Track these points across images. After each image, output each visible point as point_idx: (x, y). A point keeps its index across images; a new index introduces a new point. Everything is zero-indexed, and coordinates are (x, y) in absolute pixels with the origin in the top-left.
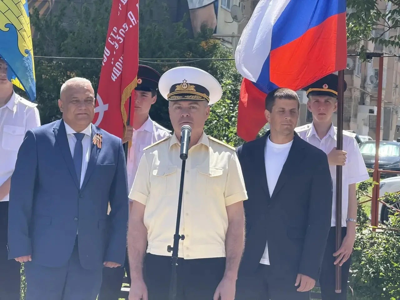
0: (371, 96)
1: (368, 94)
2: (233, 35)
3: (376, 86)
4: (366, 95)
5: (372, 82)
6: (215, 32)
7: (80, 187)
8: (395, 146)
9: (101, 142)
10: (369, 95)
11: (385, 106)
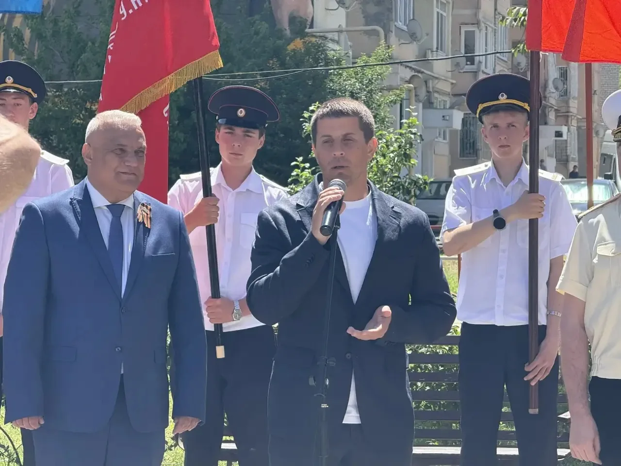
0: (556, 110)
1: (551, 107)
2: (340, 29)
3: (563, 94)
4: (548, 110)
5: (556, 88)
6: (311, 26)
7: (122, 297)
8: (603, 186)
9: (150, 218)
10: (553, 109)
11: (579, 124)
